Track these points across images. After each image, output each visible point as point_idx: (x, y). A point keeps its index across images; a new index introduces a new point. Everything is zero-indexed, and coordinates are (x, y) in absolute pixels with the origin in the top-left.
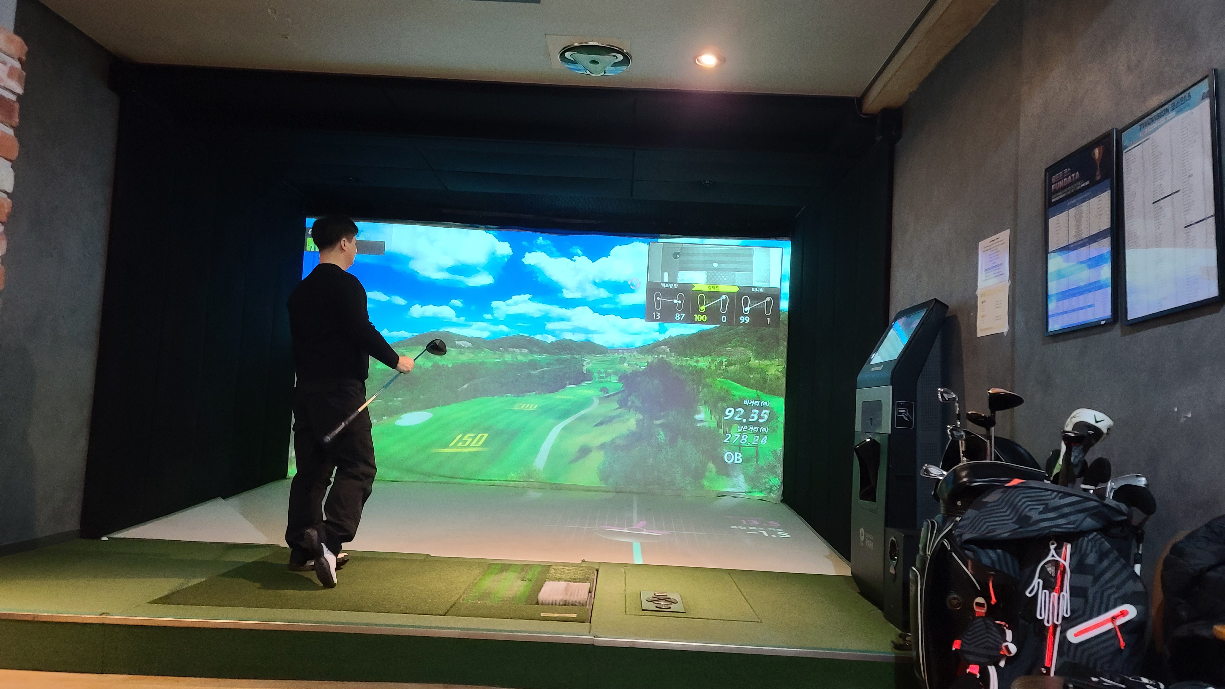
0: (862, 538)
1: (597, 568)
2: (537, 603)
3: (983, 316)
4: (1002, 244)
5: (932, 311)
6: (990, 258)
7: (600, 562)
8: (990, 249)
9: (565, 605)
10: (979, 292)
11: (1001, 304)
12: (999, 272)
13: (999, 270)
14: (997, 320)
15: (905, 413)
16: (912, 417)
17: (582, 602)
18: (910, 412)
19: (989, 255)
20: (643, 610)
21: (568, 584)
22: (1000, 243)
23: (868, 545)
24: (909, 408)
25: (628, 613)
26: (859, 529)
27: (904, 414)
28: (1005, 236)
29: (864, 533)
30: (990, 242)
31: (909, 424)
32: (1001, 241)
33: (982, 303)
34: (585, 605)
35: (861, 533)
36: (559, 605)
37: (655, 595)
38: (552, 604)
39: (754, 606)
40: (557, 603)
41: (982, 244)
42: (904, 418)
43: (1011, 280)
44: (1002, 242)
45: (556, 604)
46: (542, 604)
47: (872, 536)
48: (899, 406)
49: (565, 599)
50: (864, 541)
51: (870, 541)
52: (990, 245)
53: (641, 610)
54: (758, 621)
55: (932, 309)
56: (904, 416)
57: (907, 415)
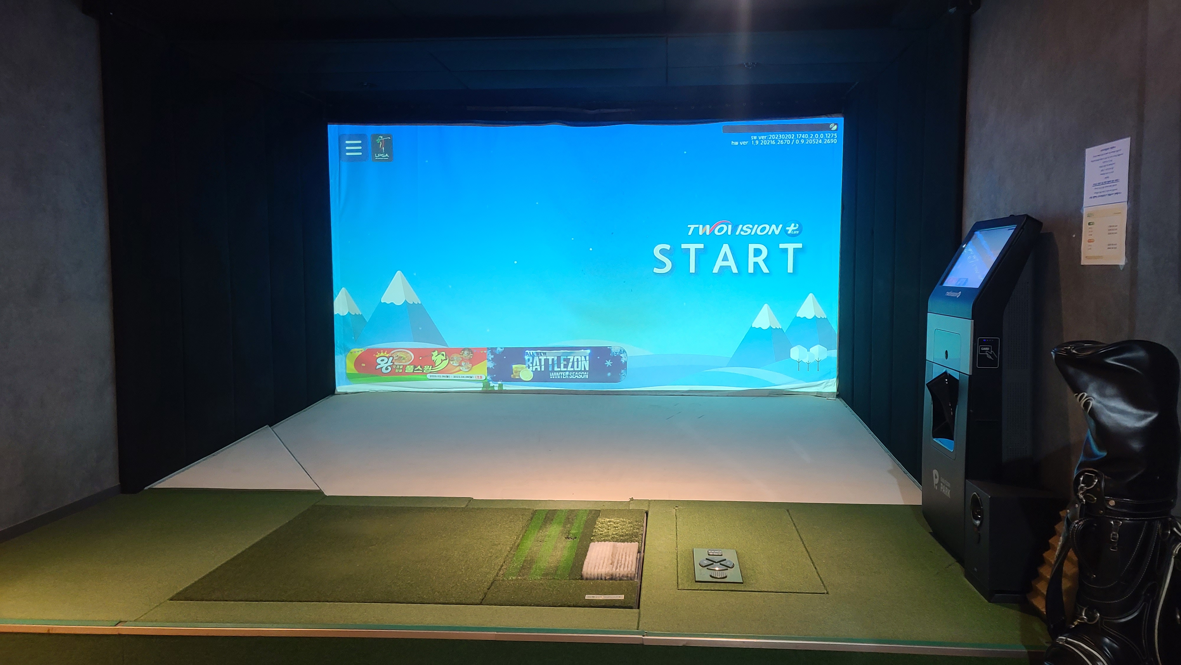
0: (936, 481)
1: (646, 509)
2: (582, 578)
3: (1090, 241)
4: (1119, 155)
5: (1022, 230)
6: (1102, 170)
7: (650, 499)
8: (1101, 159)
9: (611, 579)
10: (1085, 211)
11: (1116, 229)
12: (1113, 190)
13: (1114, 188)
14: (1110, 248)
15: (989, 350)
16: (997, 355)
17: (629, 576)
18: (995, 349)
19: (1101, 167)
20: (696, 582)
21: (614, 546)
22: (1116, 154)
23: (944, 491)
24: (994, 345)
25: (680, 587)
26: (932, 472)
27: (987, 352)
28: (1124, 145)
29: (938, 476)
30: (1102, 151)
31: (993, 363)
32: (1117, 151)
33: (1089, 224)
34: (632, 578)
35: (934, 475)
36: (605, 580)
37: (709, 555)
38: (598, 579)
39: (818, 565)
40: (603, 578)
41: (1090, 153)
42: (988, 356)
43: (1130, 202)
44: (1119, 153)
45: (601, 579)
46: (587, 579)
47: (949, 484)
48: (982, 343)
49: (611, 572)
50: (938, 485)
51: (946, 488)
52: (1102, 155)
53: (694, 581)
54: (823, 592)
55: (1022, 228)
56: (987, 354)
57: (991, 353)
